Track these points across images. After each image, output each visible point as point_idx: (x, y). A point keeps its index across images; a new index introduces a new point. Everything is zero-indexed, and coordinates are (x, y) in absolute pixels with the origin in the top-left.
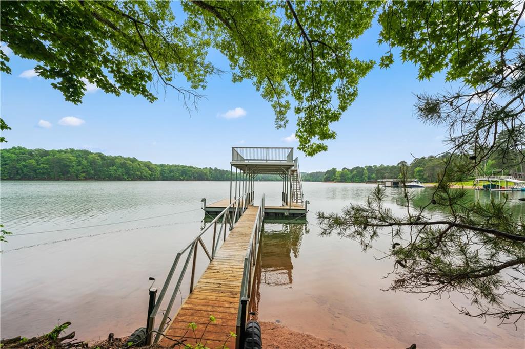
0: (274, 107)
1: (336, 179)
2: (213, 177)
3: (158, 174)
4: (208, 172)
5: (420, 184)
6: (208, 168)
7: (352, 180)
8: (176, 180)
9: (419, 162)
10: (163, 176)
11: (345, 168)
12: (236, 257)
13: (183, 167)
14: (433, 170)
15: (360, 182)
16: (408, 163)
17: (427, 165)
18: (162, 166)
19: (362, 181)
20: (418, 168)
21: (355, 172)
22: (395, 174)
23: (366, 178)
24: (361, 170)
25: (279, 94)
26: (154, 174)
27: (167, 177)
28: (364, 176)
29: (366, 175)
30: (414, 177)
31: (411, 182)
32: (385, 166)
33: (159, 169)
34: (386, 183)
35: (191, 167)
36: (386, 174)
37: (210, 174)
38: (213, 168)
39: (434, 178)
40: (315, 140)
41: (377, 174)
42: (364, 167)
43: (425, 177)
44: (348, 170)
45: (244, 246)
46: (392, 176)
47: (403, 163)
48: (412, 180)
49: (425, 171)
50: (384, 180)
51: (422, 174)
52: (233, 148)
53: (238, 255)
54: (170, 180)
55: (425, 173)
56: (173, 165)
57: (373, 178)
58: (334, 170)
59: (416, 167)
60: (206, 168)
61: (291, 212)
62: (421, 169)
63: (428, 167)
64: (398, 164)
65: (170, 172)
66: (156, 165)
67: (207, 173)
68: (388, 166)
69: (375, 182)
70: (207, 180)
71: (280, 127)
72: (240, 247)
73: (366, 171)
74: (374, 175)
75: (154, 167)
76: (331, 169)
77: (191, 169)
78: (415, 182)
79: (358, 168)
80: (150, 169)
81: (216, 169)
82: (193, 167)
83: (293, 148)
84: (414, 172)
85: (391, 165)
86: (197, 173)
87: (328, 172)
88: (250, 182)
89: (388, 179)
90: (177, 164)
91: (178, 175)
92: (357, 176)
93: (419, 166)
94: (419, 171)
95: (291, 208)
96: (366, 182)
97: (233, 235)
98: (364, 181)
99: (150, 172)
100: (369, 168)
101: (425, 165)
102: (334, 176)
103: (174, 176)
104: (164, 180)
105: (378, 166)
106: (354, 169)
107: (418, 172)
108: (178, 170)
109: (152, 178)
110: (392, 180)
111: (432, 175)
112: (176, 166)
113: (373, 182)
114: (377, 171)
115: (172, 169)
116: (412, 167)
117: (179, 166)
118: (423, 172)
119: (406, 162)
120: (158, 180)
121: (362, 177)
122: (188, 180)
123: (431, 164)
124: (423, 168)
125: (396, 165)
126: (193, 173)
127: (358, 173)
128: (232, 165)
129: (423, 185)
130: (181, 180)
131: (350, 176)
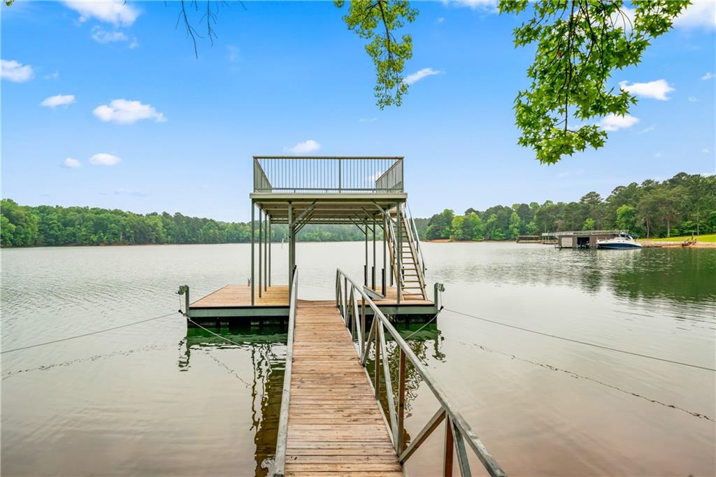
0: (372, 52)
1: (453, 233)
2: (173, 236)
3: (33, 230)
4: (160, 224)
5: (632, 242)
6: (160, 213)
7: (488, 235)
8: (82, 244)
9: (625, 195)
10: (48, 236)
11: (471, 210)
12: (343, 445)
13: (98, 212)
14: (654, 210)
15: (505, 240)
16: (601, 196)
17: (642, 201)
18: (43, 210)
19: (508, 238)
20: (624, 208)
21: (492, 219)
22: (576, 220)
23: (516, 231)
24: (505, 214)
25: (387, 18)
26: (23, 231)
27: (56, 238)
28: (511, 226)
29: (517, 225)
30: (615, 226)
31: (614, 236)
32: (555, 203)
33: (37, 218)
34: (563, 239)
35: (117, 212)
36: (558, 222)
37: (164, 227)
38: (172, 214)
39: (656, 227)
40: (570, 119)
41: (538, 222)
42: (511, 207)
43: (637, 225)
44: (477, 212)
45: (347, 412)
46: (570, 226)
47: (593, 196)
48: (616, 231)
49: (637, 212)
50: (556, 234)
51: (632, 219)
52: (255, 158)
53: (345, 440)
54: (66, 244)
55: (639, 216)
56: (70, 209)
57: (531, 231)
58: (448, 216)
59: (620, 205)
60: (155, 214)
61: (401, 311)
62: (631, 208)
63: (643, 204)
64: (583, 200)
65: (65, 225)
66: (27, 208)
67: (156, 224)
68: (560, 205)
69: (537, 239)
70: (159, 241)
71: (388, 103)
72: (340, 415)
73: (515, 216)
74: (532, 225)
75: (23, 213)
76: (443, 212)
77: (118, 217)
78: (623, 236)
79: (498, 208)
80: (13, 219)
81: (178, 216)
82: (120, 213)
83: (402, 158)
84: (616, 216)
85: (567, 201)
86: (133, 227)
87: (435, 219)
88: (263, 245)
89: (563, 231)
90: (82, 206)
91: (84, 231)
92: (497, 227)
93: (626, 203)
94: (627, 214)
95: (402, 302)
96: (519, 240)
97: (302, 382)
98: (513, 236)
99: (13, 227)
100: (523, 210)
101: (637, 200)
102: (448, 229)
103: (74, 235)
104: (49, 244)
105: (541, 203)
106: (489, 213)
107: (623, 215)
108: (85, 220)
109: (18, 240)
110: (572, 233)
111: (652, 221)
112: (79, 211)
113: (532, 239)
114: (540, 214)
115: (68, 217)
116: (612, 205)
117: (86, 210)
118: (633, 215)
119: (598, 195)
120: (35, 244)
121: (507, 228)
122: (109, 244)
123: (649, 198)
124: (635, 206)
125: (578, 201)
126: (124, 227)
127: (499, 218)
128: (254, 201)
129: (639, 243)
130: (93, 244)
131: (482, 227)
